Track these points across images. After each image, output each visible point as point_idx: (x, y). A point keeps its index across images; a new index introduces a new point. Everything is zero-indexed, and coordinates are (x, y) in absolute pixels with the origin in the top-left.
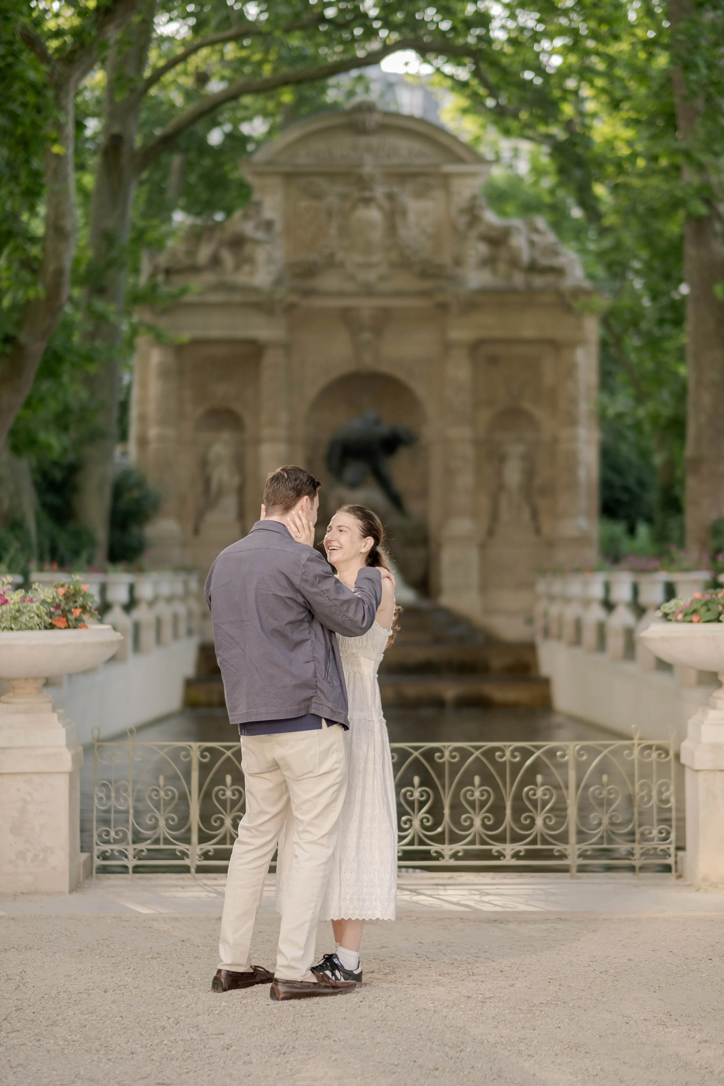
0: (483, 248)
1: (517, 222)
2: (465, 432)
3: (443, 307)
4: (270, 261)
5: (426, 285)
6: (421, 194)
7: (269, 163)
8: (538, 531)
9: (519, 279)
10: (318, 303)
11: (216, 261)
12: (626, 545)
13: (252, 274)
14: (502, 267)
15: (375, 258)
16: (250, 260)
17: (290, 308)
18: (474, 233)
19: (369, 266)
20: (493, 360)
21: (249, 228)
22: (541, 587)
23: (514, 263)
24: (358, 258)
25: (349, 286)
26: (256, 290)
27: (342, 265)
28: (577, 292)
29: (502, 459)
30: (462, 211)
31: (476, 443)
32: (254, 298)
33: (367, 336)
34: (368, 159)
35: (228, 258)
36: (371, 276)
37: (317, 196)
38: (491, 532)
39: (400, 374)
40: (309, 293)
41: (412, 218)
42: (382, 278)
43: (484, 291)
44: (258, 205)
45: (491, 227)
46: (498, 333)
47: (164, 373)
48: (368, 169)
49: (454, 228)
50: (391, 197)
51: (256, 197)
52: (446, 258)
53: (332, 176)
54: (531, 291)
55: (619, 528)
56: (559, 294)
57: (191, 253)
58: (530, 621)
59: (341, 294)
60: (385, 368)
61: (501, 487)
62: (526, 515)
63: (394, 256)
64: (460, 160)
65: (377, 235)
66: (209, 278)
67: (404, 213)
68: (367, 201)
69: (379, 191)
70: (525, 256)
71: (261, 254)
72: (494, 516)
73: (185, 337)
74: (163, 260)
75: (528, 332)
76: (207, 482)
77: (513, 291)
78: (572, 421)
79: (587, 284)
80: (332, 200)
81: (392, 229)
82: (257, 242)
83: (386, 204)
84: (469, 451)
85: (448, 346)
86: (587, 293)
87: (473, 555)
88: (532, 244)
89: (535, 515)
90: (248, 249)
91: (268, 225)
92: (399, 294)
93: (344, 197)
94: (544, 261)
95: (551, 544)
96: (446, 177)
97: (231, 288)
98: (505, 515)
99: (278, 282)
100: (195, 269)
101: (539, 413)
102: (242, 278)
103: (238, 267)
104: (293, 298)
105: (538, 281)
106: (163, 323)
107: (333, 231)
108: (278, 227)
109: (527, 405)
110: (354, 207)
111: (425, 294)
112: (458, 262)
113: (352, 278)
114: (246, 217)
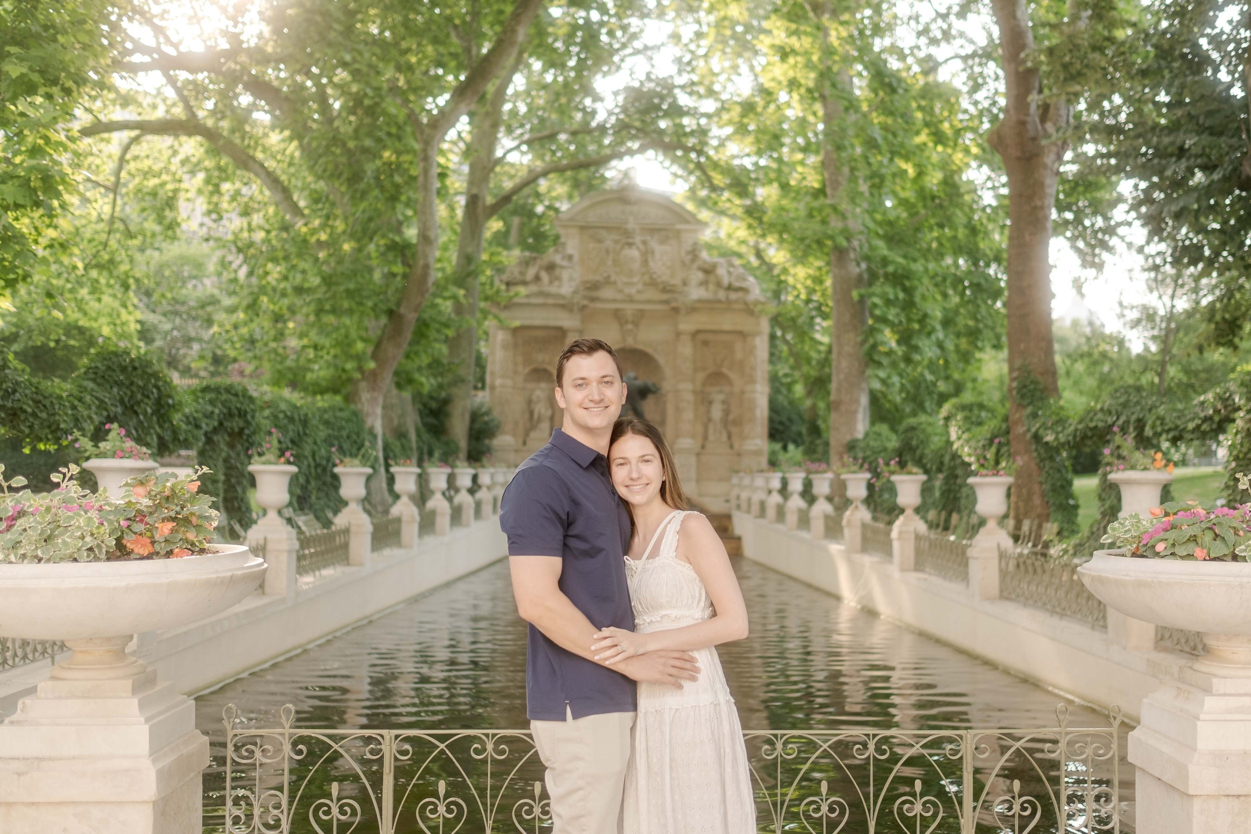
0: (700, 275)
1: (721, 260)
2: (689, 386)
3: (676, 310)
4: (571, 279)
5: (665, 297)
6: (663, 242)
7: (571, 220)
8: (731, 447)
9: (722, 295)
10: (599, 305)
11: (537, 278)
12: (782, 457)
13: (560, 286)
14: (712, 287)
15: (635, 280)
16: (558, 278)
17: (583, 308)
18: (695, 265)
19: (632, 284)
20: (705, 343)
21: (558, 259)
22: (735, 480)
23: (719, 284)
24: (625, 280)
25: (619, 296)
26: (563, 297)
27: (615, 283)
28: (757, 303)
29: (711, 403)
30: (688, 253)
31: (695, 392)
32: (561, 302)
33: (630, 326)
34: (631, 219)
35: (544, 276)
36: (633, 291)
37: (600, 241)
38: (703, 447)
39: (649, 350)
40: (593, 300)
41: (657, 256)
42: (639, 292)
43: (700, 301)
44: (564, 244)
45: (705, 262)
46: (709, 327)
47: (505, 347)
48: (631, 226)
49: (683, 263)
50: (644, 243)
51: (562, 240)
52: (677, 281)
53: (608, 229)
54: (729, 302)
55: (778, 446)
56: (746, 303)
57: (522, 273)
58: (727, 501)
59: (614, 301)
60: (640, 347)
61: (710, 420)
62: (724, 437)
63: (646, 278)
64: (687, 222)
65: (636, 266)
66: (533, 288)
67: (653, 253)
68: (630, 245)
69: (638, 239)
70: (726, 281)
71: (565, 275)
72: (705, 437)
73: (517, 323)
74: (505, 277)
75: (727, 327)
76: (531, 413)
77: (719, 301)
78: (752, 381)
79: (762, 299)
80: (609, 243)
81: (645, 262)
82: (562, 267)
83: (642, 247)
84: (690, 397)
85: (678, 334)
86: (763, 304)
87: (693, 460)
88: (730, 273)
89: (729, 437)
90: (557, 272)
91: (570, 258)
92: (649, 302)
93: (616, 242)
94: (737, 284)
95: (739, 455)
96: (679, 232)
97: (547, 295)
98: (711, 437)
99: (575, 292)
100: (524, 283)
101: (733, 376)
102: (553, 289)
103: (551, 282)
104: (585, 302)
105: (733, 296)
106: (503, 315)
107: (610, 263)
108: (576, 258)
109: (725, 370)
110: (622, 248)
111: (666, 302)
112: (685, 283)
113: (621, 291)
114: (556, 251)
